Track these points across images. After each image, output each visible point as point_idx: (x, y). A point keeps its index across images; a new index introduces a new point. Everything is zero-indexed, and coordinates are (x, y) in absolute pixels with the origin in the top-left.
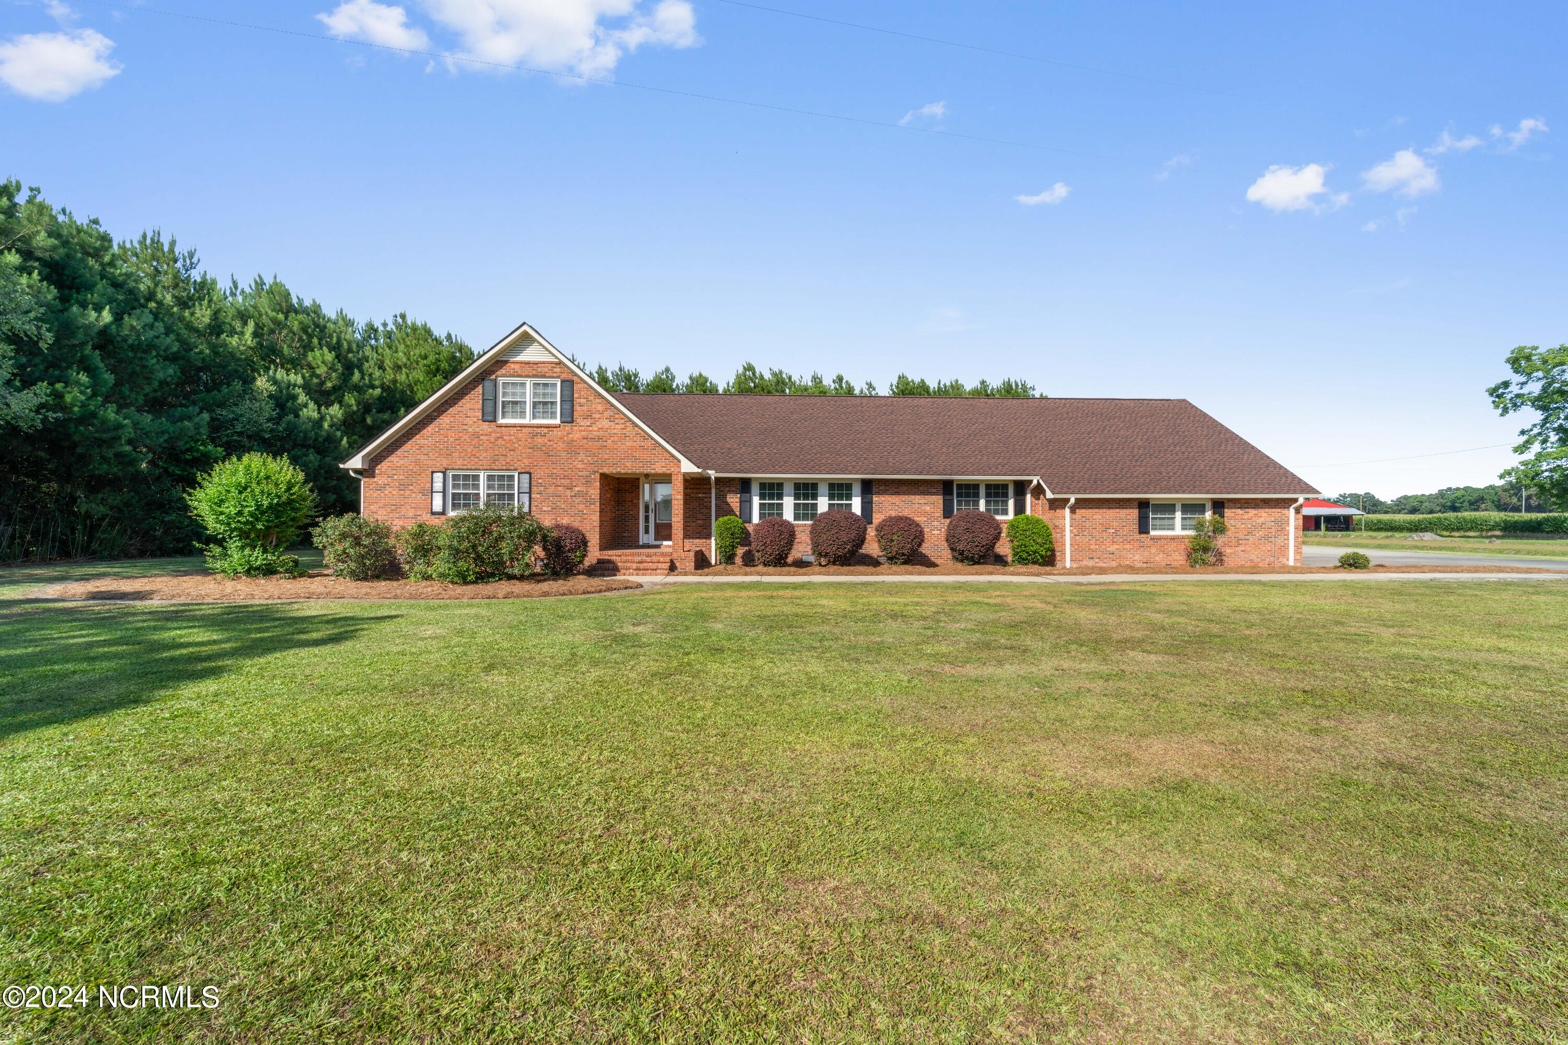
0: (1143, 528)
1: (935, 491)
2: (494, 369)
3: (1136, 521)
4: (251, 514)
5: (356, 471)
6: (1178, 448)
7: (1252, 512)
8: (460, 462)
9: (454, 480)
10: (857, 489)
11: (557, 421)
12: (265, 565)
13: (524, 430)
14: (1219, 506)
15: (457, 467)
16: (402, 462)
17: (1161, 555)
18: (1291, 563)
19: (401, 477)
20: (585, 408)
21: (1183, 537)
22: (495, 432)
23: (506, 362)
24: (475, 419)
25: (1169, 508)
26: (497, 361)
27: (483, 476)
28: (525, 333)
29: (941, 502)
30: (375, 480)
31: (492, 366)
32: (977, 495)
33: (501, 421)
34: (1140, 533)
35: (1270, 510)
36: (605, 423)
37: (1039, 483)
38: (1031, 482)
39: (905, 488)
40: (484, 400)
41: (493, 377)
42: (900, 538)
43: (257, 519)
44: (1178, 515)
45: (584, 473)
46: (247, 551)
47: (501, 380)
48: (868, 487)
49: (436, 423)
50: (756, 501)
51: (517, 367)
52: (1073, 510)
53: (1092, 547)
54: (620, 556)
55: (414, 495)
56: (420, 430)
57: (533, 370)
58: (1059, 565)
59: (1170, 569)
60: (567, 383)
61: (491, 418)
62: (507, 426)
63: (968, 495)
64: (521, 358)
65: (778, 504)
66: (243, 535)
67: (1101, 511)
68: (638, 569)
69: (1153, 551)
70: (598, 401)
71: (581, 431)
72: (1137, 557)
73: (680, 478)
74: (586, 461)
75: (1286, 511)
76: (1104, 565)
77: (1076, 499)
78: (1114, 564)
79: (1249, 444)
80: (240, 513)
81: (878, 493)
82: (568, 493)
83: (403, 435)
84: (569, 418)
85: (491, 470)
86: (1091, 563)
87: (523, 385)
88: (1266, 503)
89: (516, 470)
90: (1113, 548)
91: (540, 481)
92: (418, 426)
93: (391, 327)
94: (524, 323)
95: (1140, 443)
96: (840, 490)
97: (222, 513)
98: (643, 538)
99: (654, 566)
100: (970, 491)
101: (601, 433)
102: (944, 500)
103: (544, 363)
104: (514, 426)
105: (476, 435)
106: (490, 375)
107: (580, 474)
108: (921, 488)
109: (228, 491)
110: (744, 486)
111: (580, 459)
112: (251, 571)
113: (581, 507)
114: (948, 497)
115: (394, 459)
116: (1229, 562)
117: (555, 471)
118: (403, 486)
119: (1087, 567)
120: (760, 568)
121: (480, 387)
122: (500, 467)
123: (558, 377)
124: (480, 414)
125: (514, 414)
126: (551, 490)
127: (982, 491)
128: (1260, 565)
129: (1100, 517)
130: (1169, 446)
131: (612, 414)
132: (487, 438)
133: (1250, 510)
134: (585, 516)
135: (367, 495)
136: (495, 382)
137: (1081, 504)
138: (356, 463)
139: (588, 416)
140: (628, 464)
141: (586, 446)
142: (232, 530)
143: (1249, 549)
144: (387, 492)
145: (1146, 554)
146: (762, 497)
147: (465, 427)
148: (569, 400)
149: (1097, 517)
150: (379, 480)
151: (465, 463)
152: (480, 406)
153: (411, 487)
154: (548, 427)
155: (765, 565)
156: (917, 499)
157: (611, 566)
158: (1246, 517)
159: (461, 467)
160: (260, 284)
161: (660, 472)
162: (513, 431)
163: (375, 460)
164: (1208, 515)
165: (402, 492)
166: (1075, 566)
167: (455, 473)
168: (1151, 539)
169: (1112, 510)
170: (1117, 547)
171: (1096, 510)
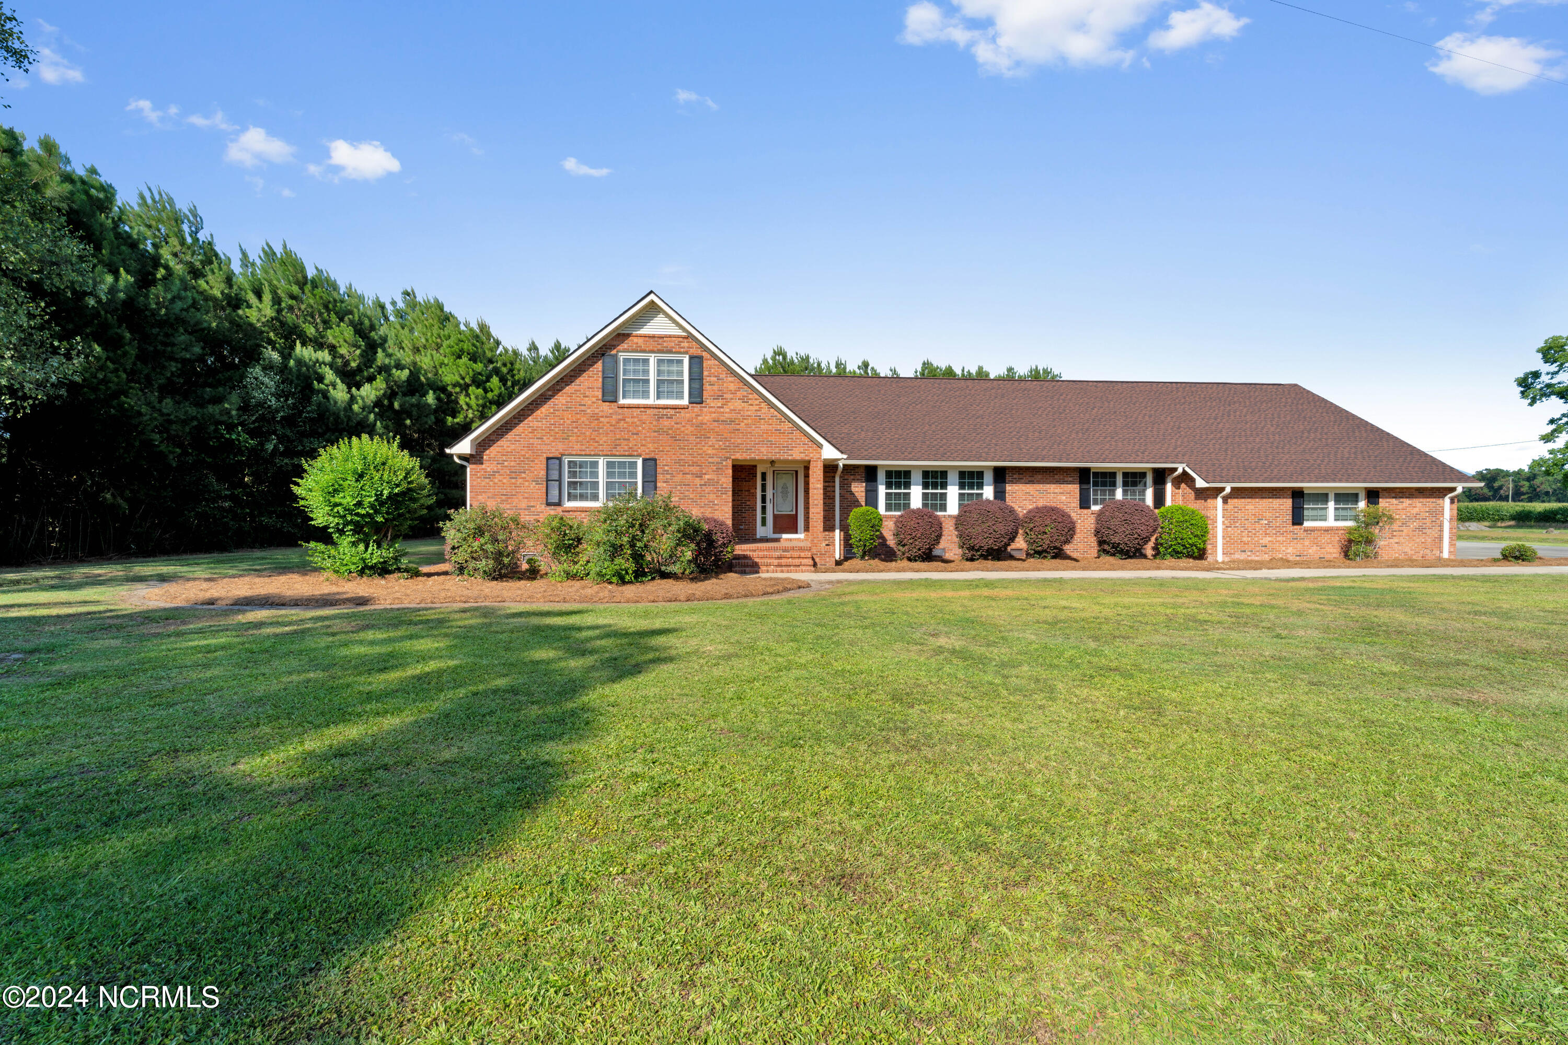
0: (1297, 519)
1: (1070, 479)
2: (615, 343)
3: (1290, 512)
4: (372, 506)
5: (461, 457)
6: (1313, 435)
7: (1407, 502)
8: (577, 447)
9: (569, 467)
10: (988, 477)
11: (685, 401)
12: (380, 563)
13: (648, 411)
14: (1373, 495)
15: (574, 453)
16: (513, 447)
17: (1315, 548)
18: (1446, 555)
19: (513, 464)
20: (715, 388)
21: (1338, 529)
22: (616, 413)
23: (629, 335)
24: (594, 399)
25: (1323, 497)
26: (619, 335)
27: (602, 463)
28: (652, 302)
29: (1077, 491)
30: (483, 466)
31: (612, 339)
32: (1114, 484)
33: (622, 401)
34: (1294, 524)
35: (1424, 500)
36: (738, 404)
37: (1184, 471)
38: (1175, 469)
39: (1040, 477)
40: (604, 378)
41: (614, 352)
42: (1054, 531)
43: (377, 512)
44: (1331, 505)
45: (715, 459)
46: (361, 547)
47: (622, 356)
48: (1001, 476)
49: (550, 403)
50: (882, 490)
51: (640, 341)
52: (1225, 500)
53: (1245, 539)
54: (755, 551)
55: (527, 484)
56: (533, 411)
57: (658, 343)
58: (1210, 558)
59: (1324, 563)
60: (696, 360)
61: (611, 398)
62: (629, 407)
63: (1104, 484)
64: (645, 331)
65: (905, 494)
66: (358, 529)
67: (1253, 501)
68: (780, 565)
69: (1307, 543)
70: (730, 379)
71: (711, 412)
72: (1290, 550)
73: (820, 466)
74: (717, 446)
75: (1441, 501)
76: (1257, 558)
77: (1232, 489)
78: (1267, 557)
79: (1383, 431)
80: (359, 504)
81: (1012, 482)
82: (697, 481)
83: (514, 417)
84: (697, 397)
85: (612, 455)
86: (1242, 557)
87: (646, 361)
89: (639, 455)
90: (1266, 540)
91: (666, 468)
92: (531, 407)
93: (401, 305)
94: (651, 292)
95: (1272, 429)
96: (970, 478)
97: (336, 505)
98: (761, 532)
99: (797, 561)
100: (1106, 479)
101: (734, 415)
102: (1081, 490)
103: (670, 336)
104: (638, 407)
105: (596, 417)
106: (611, 349)
107: (710, 460)
108: (1056, 477)
109: (345, 480)
110: (870, 474)
111: (710, 443)
112: (366, 570)
113: (712, 497)
114: (1085, 486)
115: (504, 444)
116: (1384, 555)
117: (683, 457)
118: (514, 474)
119: (1239, 561)
120: (905, 563)
121: (600, 364)
122: (622, 453)
123: (686, 353)
124: (600, 394)
125: (635, 395)
126: (679, 478)
127: (1119, 480)
128: (1414, 557)
129: (1253, 507)
130: (1303, 432)
131: (745, 394)
132: (607, 420)
133: (1404, 500)
134: (717, 507)
135: (475, 483)
136: (615, 358)
137: (1237, 493)
138: (463, 447)
139: (719, 396)
140: (763, 450)
141: (717, 429)
142: (347, 524)
143: (1403, 541)
144: (496, 481)
145: (1299, 546)
146: (889, 485)
147: (583, 408)
148: (697, 378)
149: (1250, 507)
150: (488, 466)
151: (584, 447)
152: (600, 385)
153: (523, 475)
154: (674, 408)
155: (909, 559)
156: (1052, 488)
157: (749, 562)
158: (1400, 507)
159: (579, 452)
160: (269, 254)
161: (798, 458)
162: (636, 412)
163: (483, 444)
164: (1362, 504)
165: (513, 481)
166: (1227, 559)
167: (566, 460)
168: (1305, 531)
169: (1264, 500)
170: (1270, 539)
171: (1249, 500)
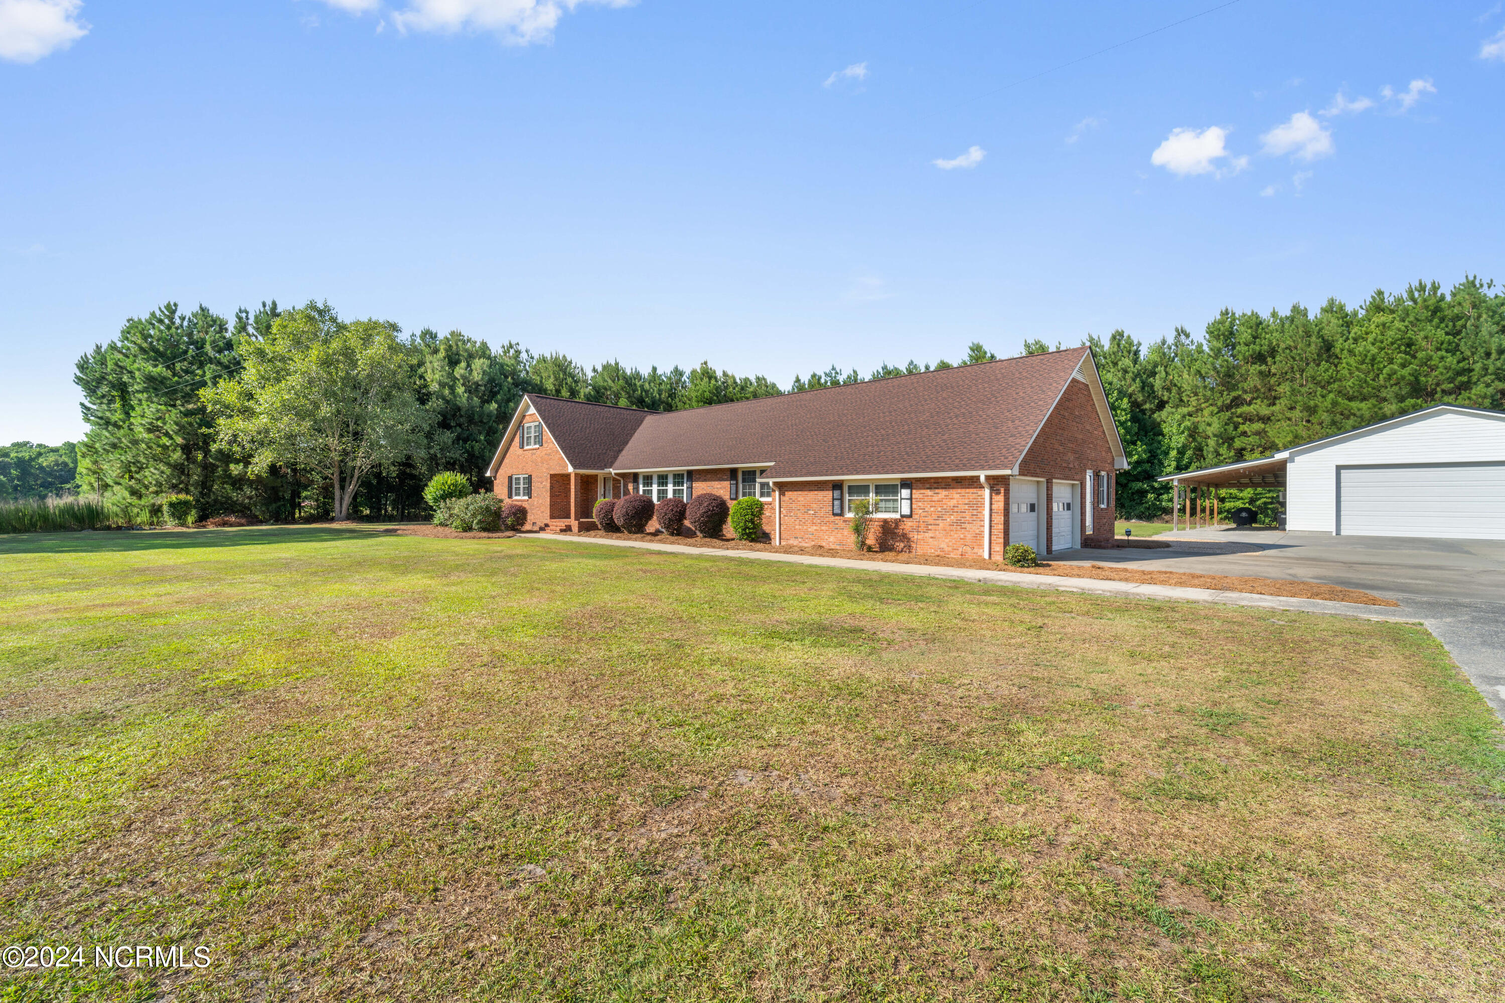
0: (839, 510)
1: (726, 477)
2: (523, 420)
3: (832, 503)
5: (492, 477)
7: (943, 493)
8: (515, 471)
9: (514, 480)
10: (686, 477)
11: (539, 446)
13: (530, 452)
14: (908, 486)
18: (986, 554)
19: (502, 480)
20: (546, 437)
21: (877, 520)
22: (523, 454)
24: (518, 448)
25: (863, 489)
27: (521, 478)
29: (729, 483)
32: (754, 480)
33: (525, 448)
34: (835, 515)
35: (963, 491)
36: (551, 445)
39: (710, 476)
40: (520, 437)
44: (872, 497)
47: (525, 426)
48: (692, 476)
49: (509, 451)
50: (641, 488)
52: (783, 492)
53: (797, 527)
55: (505, 488)
57: (532, 418)
58: (771, 542)
60: (540, 424)
61: (522, 447)
63: (749, 480)
65: (651, 490)
67: (803, 493)
69: (846, 533)
71: (545, 450)
72: (832, 539)
74: (546, 468)
75: (979, 491)
76: (806, 545)
77: (774, 483)
78: (812, 544)
81: (695, 480)
82: (541, 486)
83: (502, 458)
84: (541, 443)
85: (522, 474)
86: (791, 543)
87: (531, 427)
88: (959, 482)
89: (528, 474)
90: (812, 529)
91: (534, 480)
92: (505, 453)
96: (679, 479)
100: (751, 477)
101: (550, 451)
102: (732, 482)
105: (518, 456)
106: (521, 423)
107: (544, 475)
108: (718, 476)
110: (635, 477)
111: (544, 466)
113: (545, 493)
114: (734, 480)
115: (501, 471)
116: (918, 550)
117: (538, 474)
119: (793, 547)
121: (520, 430)
122: (524, 472)
124: (519, 445)
125: (529, 444)
126: (537, 484)
127: (758, 476)
128: (951, 555)
129: (802, 499)
132: (521, 457)
133: (940, 491)
134: (546, 499)
135: (495, 489)
136: (523, 427)
137: (790, 486)
138: (488, 474)
139: (546, 442)
140: (557, 468)
141: (546, 459)
143: (940, 536)
145: (841, 536)
146: (644, 485)
147: (516, 452)
148: (541, 433)
149: (800, 499)
152: (520, 441)
153: (504, 485)
154: (536, 449)
156: (716, 484)
158: (936, 498)
162: (527, 452)
163: (496, 471)
165: (502, 487)
166: (783, 544)
167: (514, 477)
168: (845, 521)
169: (812, 493)
170: (815, 528)
171: (800, 493)
